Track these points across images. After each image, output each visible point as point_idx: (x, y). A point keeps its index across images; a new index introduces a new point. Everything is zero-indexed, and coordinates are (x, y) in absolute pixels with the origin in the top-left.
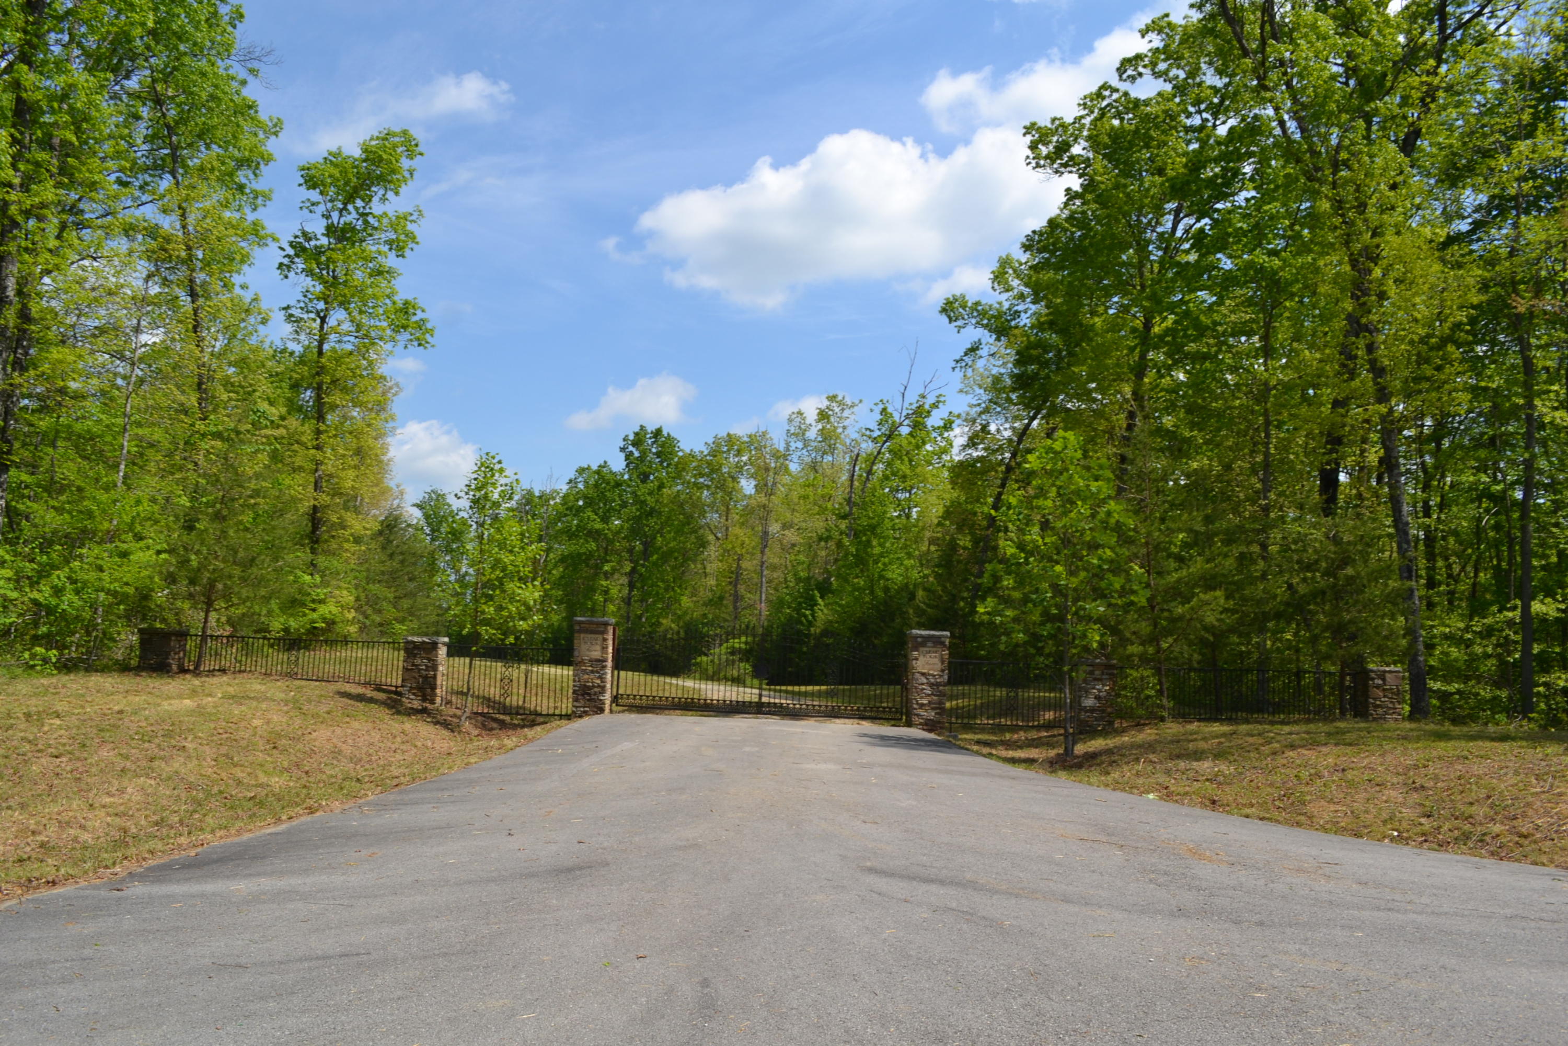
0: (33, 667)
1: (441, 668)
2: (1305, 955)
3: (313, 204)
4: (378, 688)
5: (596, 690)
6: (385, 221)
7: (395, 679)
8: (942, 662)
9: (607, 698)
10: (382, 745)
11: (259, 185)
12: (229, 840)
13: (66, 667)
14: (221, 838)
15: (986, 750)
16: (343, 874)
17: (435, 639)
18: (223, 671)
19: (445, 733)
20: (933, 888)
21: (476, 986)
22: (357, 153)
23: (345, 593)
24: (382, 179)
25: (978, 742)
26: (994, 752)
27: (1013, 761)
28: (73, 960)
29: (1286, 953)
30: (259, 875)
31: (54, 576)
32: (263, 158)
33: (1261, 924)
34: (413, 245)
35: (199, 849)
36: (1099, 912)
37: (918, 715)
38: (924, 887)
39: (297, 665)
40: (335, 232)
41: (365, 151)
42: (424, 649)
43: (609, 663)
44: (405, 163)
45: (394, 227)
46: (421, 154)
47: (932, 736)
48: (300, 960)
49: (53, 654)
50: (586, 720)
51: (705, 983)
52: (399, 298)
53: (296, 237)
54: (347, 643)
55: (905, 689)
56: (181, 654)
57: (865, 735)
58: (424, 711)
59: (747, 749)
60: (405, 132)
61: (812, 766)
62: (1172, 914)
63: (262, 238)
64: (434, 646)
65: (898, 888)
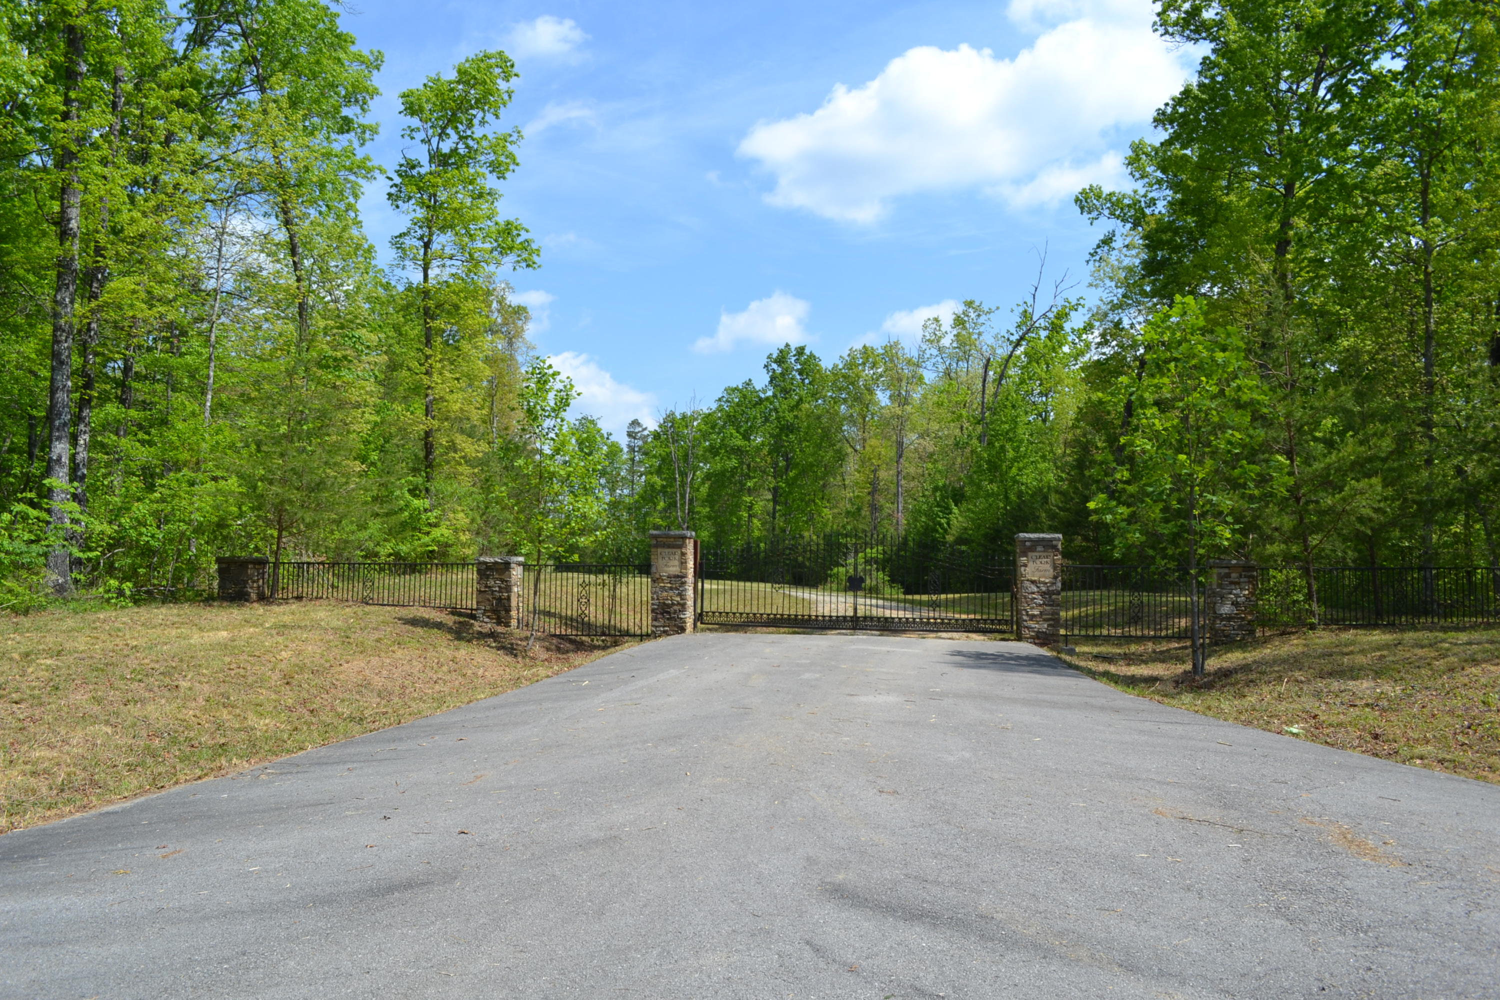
0: (107, 600)
1: (515, 589)
3: (412, 130)
4: (454, 612)
5: (676, 608)
6: (484, 143)
7: (471, 603)
8: (1055, 568)
9: (689, 616)
10: (422, 676)
11: (367, 119)
13: (141, 599)
15: (1102, 667)
17: (507, 559)
18: (299, 598)
19: (509, 658)
22: (453, 75)
23: (461, 515)
24: (481, 103)
25: (1097, 657)
26: (1112, 669)
27: (1131, 682)
31: (134, 509)
32: (367, 92)
34: (516, 168)
37: (1028, 628)
39: (372, 591)
40: (441, 160)
41: (459, 72)
42: (497, 570)
43: (690, 578)
44: (502, 85)
45: (493, 148)
46: (516, 75)
47: (1044, 652)
49: (128, 586)
50: (662, 641)
52: (501, 219)
53: (401, 165)
54: (463, 565)
55: (1014, 597)
56: (261, 582)
57: (959, 653)
58: (492, 635)
60: (500, 53)
63: (369, 170)
64: (507, 566)
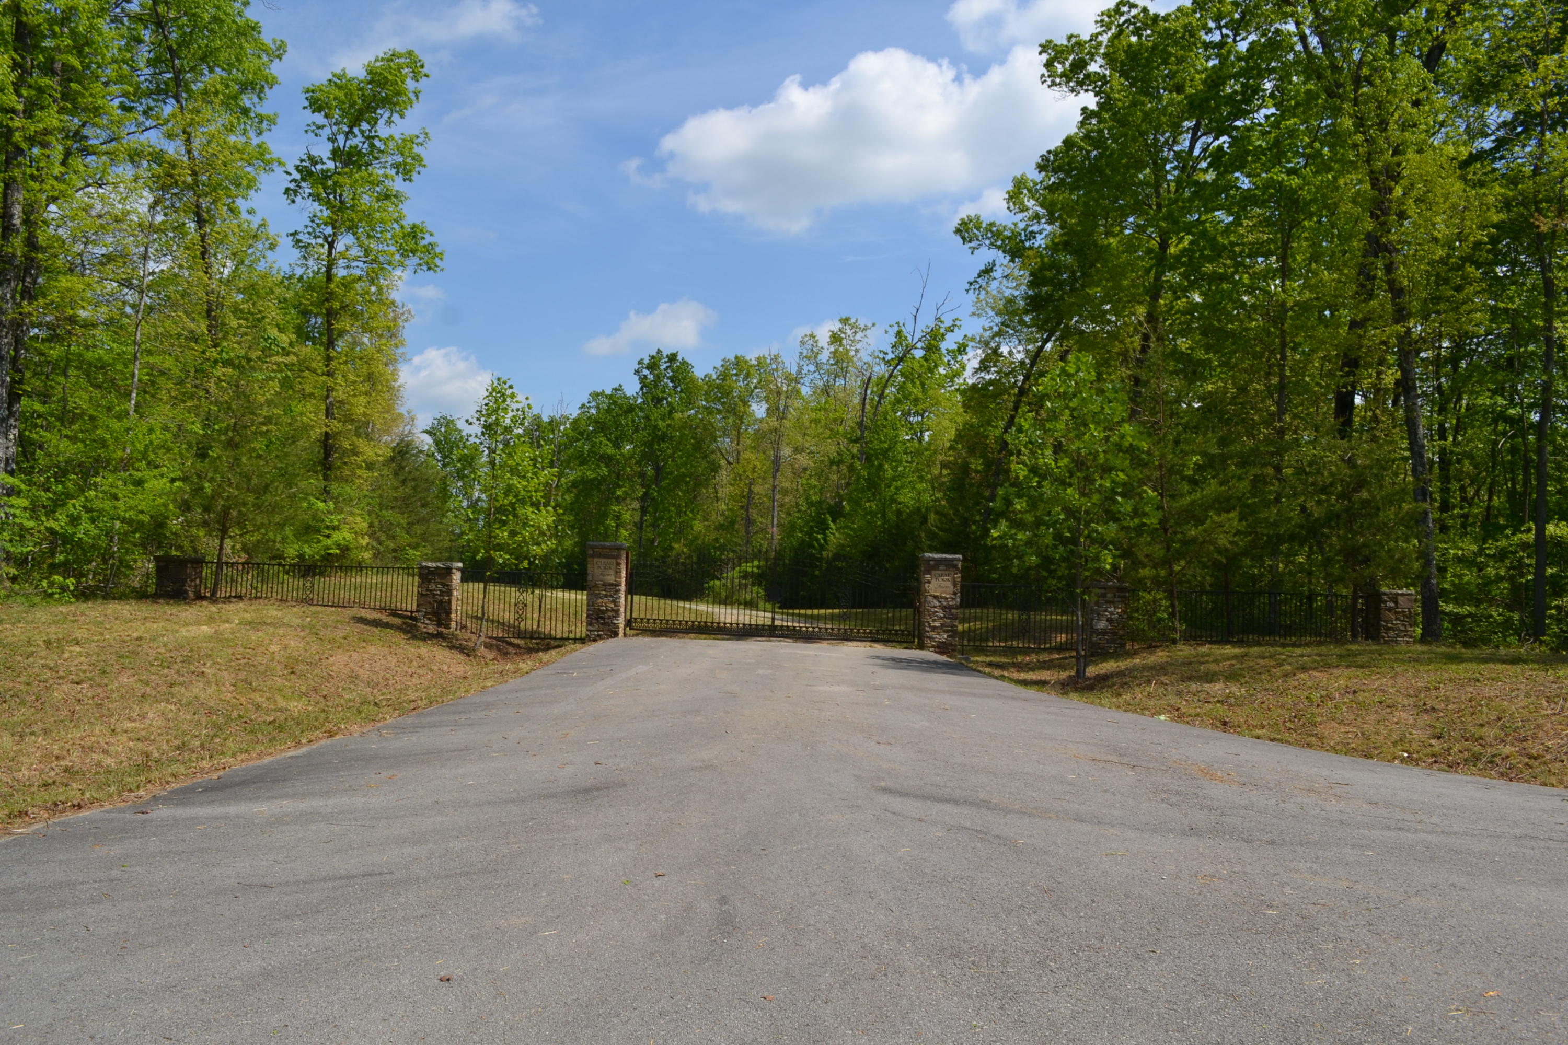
0: (51, 595)
1: (455, 593)
2: (1316, 873)
3: (319, 127)
4: (394, 613)
5: (610, 614)
6: (391, 144)
7: (410, 604)
8: (955, 585)
9: (621, 621)
10: (399, 669)
11: (264, 109)
12: (251, 763)
13: (84, 595)
14: (243, 761)
15: (997, 672)
16: (364, 796)
17: (449, 564)
18: (239, 597)
19: (461, 657)
20: (948, 807)
21: (498, 904)
22: (362, 74)
23: (358, 519)
24: (386, 102)
25: (990, 665)
26: (1006, 674)
27: (1025, 683)
28: (101, 881)
29: (1297, 871)
30: (281, 797)
31: (70, 505)
32: (267, 81)
33: (1272, 842)
34: (421, 169)
35: (221, 773)
36: (1111, 831)
37: (930, 638)
38: (940, 806)
39: (312, 591)
40: (342, 156)
41: (370, 72)
42: (439, 575)
43: (623, 588)
44: (410, 84)
45: (400, 150)
46: (427, 76)
47: (944, 658)
48: (324, 879)
49: (71, 582)
50: (600, 643)
51: (723, 900)
52: (407, 222)
53: (302, 161)
54: (361, 569)
55: (918, 611)
56: (198, 581)
57: (878, 657)
58: (439, 636)
59: (761, 672)
60: (410, 53)
61: (826, 688)
62: (1184, 833)
63: (268, 163)
64: (448, 571)
65: (912, 807)
